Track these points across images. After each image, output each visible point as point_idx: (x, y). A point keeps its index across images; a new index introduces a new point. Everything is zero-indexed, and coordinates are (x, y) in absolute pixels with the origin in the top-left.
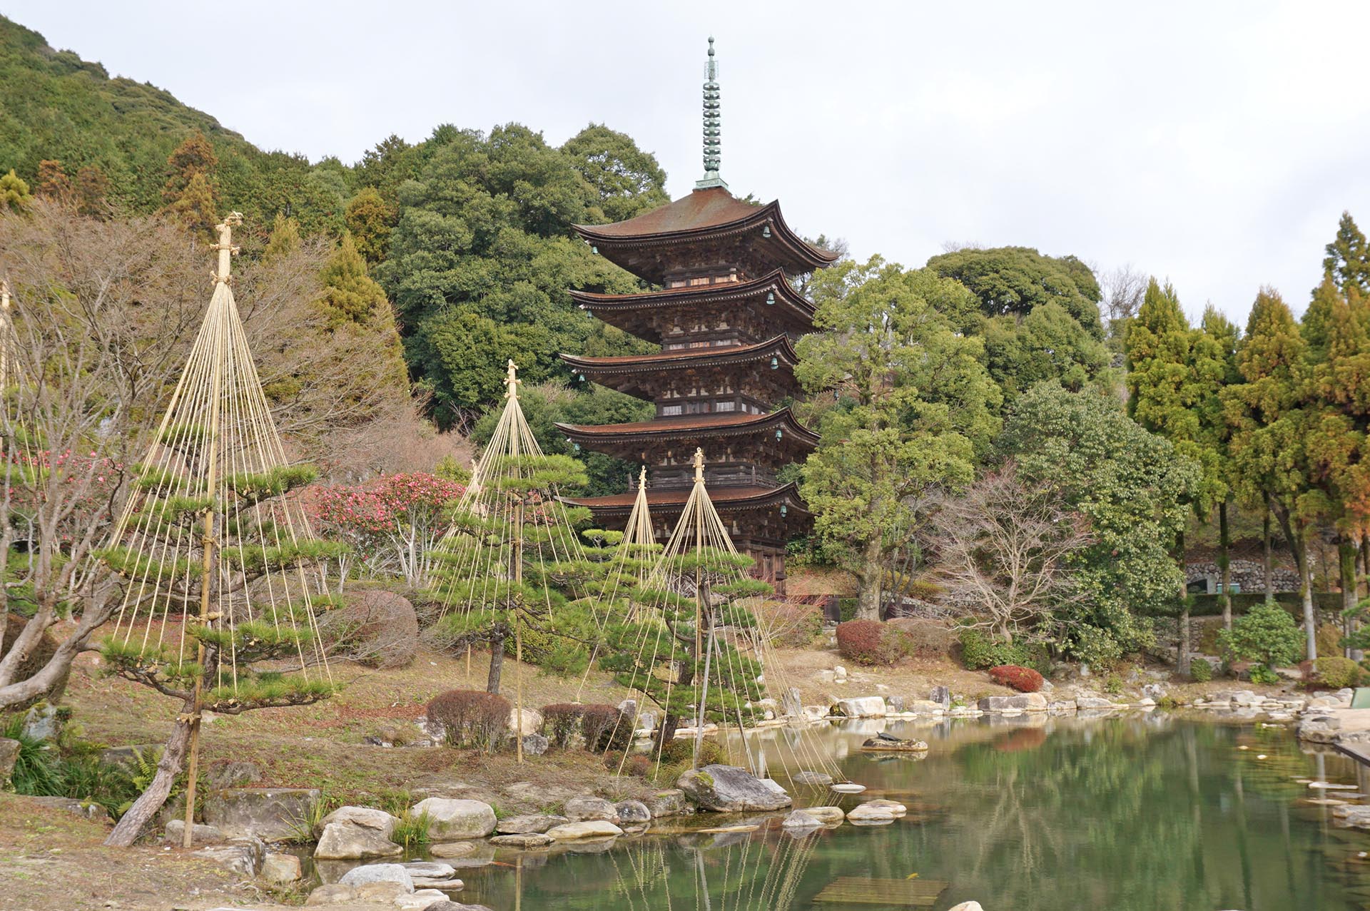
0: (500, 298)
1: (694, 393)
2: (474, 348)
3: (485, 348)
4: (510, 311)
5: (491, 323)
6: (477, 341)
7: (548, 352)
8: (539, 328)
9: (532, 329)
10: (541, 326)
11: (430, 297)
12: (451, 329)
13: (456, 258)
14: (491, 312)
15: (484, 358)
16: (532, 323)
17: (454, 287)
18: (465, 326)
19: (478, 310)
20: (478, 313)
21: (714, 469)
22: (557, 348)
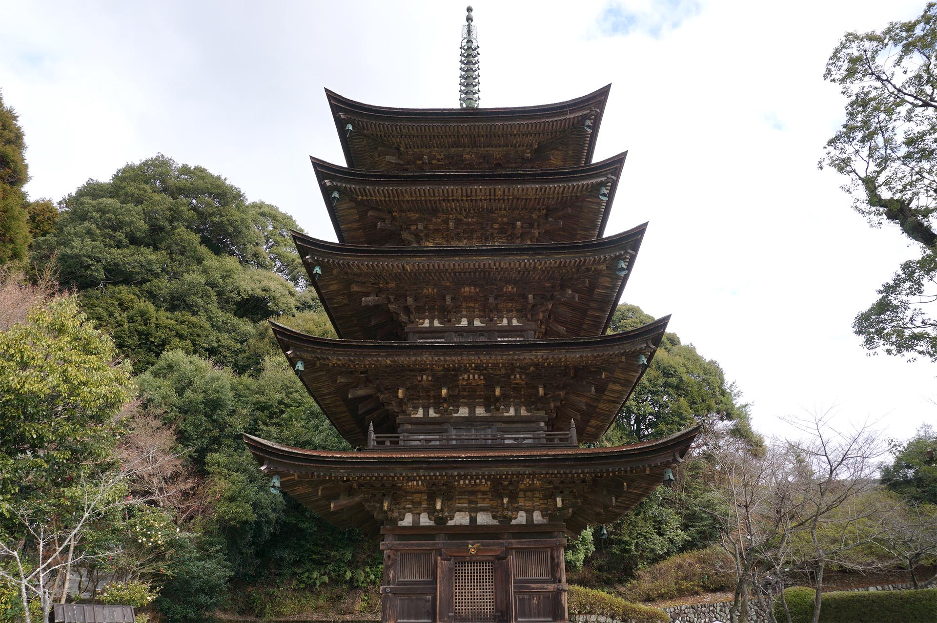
0: (164, 285)
1: (464, 322)
2: (126, 326)
3: (140, 327)
4: (173, 298)
5: (151, 308)
6: (131, 320)
7: (206, 346)
8: (201, 320)
9: (194, 319)
10: (204, 319)
11: (88, 267)
12: (104, 305)
13: (125, 241)
14: (152, 296)
15: (136, 338)
16: (195, 314)
17: (117, 264)
18: (120, 305)
19: (138, 293)
20: (138, 296)
21: (499, 425)
22: (216, 345)
